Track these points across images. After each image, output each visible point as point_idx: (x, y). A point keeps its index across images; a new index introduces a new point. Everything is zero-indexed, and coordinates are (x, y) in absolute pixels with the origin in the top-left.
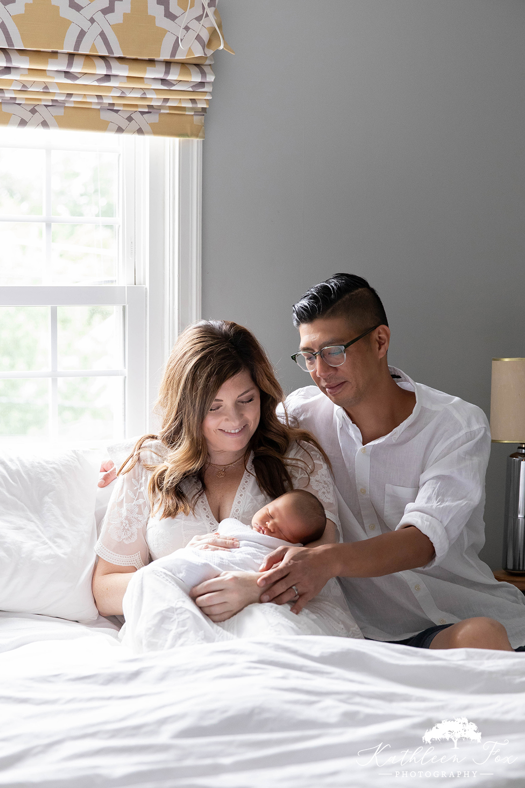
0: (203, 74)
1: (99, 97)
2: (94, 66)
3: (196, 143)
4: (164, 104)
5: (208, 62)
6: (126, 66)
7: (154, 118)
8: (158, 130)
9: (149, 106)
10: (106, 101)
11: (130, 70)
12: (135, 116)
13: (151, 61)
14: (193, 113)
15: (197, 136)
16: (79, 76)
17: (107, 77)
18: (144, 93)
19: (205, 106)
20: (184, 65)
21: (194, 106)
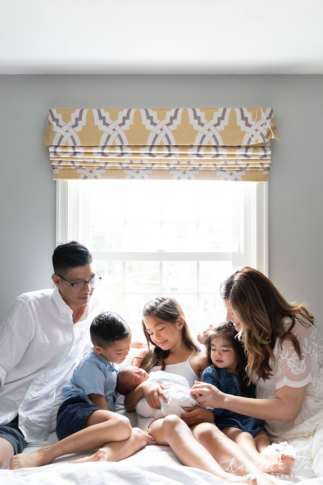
0: (265, 151)
1: (215, 165)
2: (210, 151)
3: (265, 184)
4: (247, 166)
5: (267, 145)
6: (226, 150)
7: (243, 173)
8: (244, 179)
9: (240, 168)
10: (218, 166)
11: (228, 151)
12: (234, 173)
13: (239, 147)
14: (263, 170)
15: (265, 180)
16: (203, 155)
17: (218, 155)
18: (236, 162)
19: (268, 166)
20: (255, 147)
21: (262, 166)
